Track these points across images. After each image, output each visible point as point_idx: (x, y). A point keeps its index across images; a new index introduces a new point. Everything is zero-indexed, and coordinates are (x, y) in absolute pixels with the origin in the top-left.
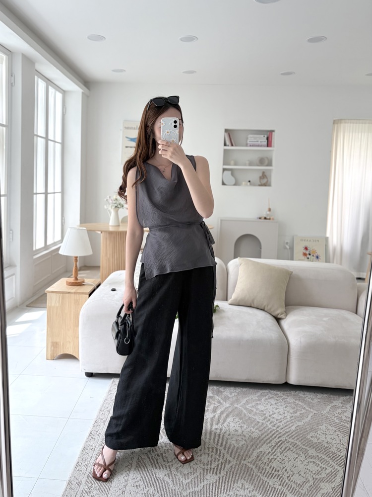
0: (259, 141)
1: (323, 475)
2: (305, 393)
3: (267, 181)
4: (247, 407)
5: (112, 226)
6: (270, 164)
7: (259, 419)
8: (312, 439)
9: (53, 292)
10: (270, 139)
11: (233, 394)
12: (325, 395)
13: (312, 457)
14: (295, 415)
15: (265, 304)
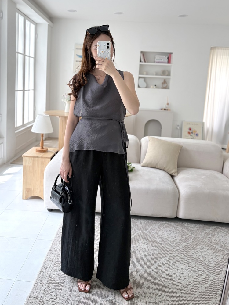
0: (163, 59)
1: (200, 279)
2: (189, 224)
3: (167, 86)
4: (152, 233)
5: (66, 113)
6: (169, 74)
7: (159, 241)
8: (193, 255)
9: (27, 156)
10: (169, 59)
11: (143, 224)
12: (201, 226)
13: (193, 267)
14: (183, 238)
15: (165, 166)
